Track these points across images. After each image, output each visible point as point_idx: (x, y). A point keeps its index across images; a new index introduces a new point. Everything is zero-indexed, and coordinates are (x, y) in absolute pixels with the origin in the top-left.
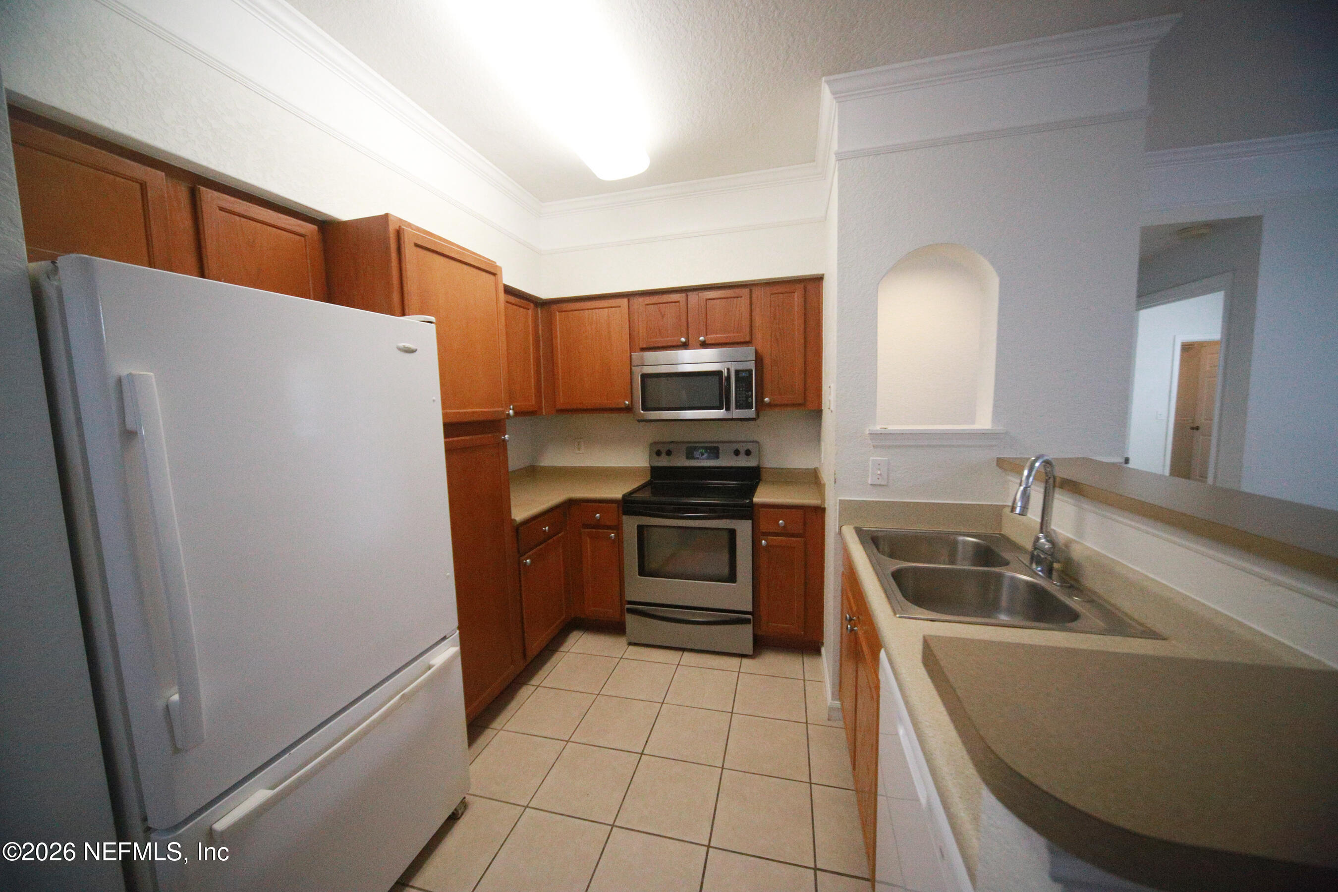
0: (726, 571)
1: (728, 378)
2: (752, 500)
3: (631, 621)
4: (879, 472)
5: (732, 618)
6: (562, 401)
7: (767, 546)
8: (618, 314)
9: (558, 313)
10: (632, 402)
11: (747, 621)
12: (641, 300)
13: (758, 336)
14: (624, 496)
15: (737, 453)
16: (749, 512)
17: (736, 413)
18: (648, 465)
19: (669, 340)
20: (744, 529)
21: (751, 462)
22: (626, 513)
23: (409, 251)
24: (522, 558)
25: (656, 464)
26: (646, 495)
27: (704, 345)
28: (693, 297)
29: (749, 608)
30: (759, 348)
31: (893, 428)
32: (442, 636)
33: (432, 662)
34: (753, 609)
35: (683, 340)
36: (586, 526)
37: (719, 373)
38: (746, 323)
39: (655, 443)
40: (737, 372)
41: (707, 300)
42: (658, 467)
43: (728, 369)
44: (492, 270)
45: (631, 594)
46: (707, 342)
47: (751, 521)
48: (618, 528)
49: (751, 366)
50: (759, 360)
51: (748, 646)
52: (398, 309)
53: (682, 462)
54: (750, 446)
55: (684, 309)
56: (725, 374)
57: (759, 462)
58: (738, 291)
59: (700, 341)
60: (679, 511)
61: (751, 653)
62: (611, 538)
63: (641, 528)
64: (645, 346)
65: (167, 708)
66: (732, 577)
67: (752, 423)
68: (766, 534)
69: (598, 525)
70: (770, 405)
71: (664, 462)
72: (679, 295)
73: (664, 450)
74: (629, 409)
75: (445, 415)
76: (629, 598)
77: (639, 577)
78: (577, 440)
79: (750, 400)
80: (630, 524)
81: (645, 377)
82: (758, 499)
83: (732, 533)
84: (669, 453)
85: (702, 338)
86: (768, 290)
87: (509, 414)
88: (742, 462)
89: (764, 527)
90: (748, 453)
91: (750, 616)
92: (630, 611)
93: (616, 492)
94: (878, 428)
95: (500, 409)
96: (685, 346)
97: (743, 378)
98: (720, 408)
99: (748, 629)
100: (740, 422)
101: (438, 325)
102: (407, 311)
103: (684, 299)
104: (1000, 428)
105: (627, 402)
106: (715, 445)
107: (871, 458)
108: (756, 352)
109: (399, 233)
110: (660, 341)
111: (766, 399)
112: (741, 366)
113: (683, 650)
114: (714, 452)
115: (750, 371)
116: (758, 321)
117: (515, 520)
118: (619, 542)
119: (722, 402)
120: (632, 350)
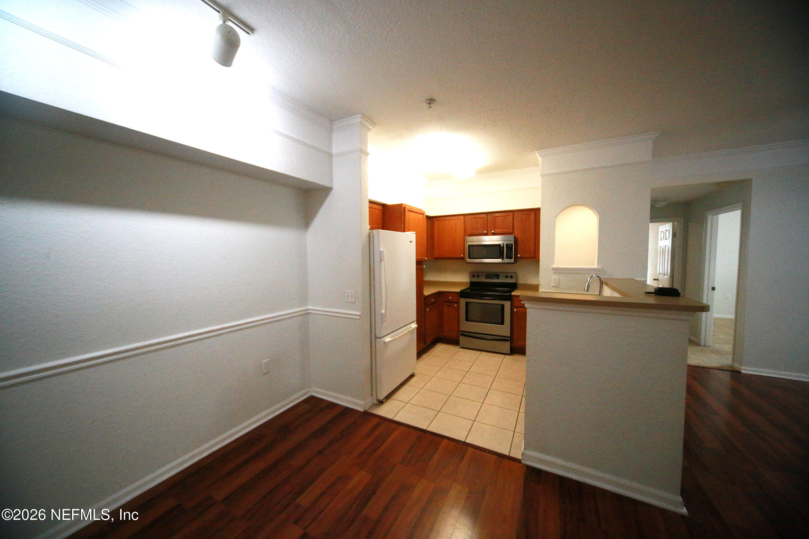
0: (500, 321)
1: (503, 247)
2: (511, 294)
3: (462, 339)
4: (555, 282)
5: (502, 339)
6: (436, 254)
7: (517, 312)
8: (460, 222)
9: (436, 221)
10: (464, 255)
11: (508, 340)
12: (469, 216)
13: (516, 231)
14: (461, 291)
15: (507, 277)
16: (510, 298)
17: (506, 261)
18: (469, 281)
19: (480, 232)
20: (507, 305)
21: (512, 281)
22: (461, 297)
23: (407, 212)
24: (426, 308)
25: (473, 280)
26: (469, 291)
27: (494, 234)
28: (490, 216)
29: (509, 336)
30: (516, 236)
31: (561, 266)
32: (413, 321)
33: (412, 327)
34: (511, 335)
35: (485, 232)
36: (446, 302)
37: (499, 245)
38: (511, 226)
39: (472, 272)
40: (507, 245)
41: (495, 217)
42: (473, 282)
43: (503, 244)
44: (422, 213)
45: (462, 329)
46: (495, 233)
47: (510, 302)
48: (458, 303)
49: (512, 242)
50: (516, 240)
51: (508, 350)
52: (403, 231)
53: (484, 280)
54: (513, 275)
55: (486, 220)
56: (502, 245)
57: (516, 281)
58: (508, 213)
59: (492, 232)
60: (481, 297)
61: (509, 353)
62: (455, 306)
63: (467, 303)
64: (470, 234)
65: (382, 313)
66: (502, 323)
67: (513, 264)
68: (516, 307)
69: (450, 302)
70: (520, 258)
71: (476, 280)
72: (484, 215)
73: (476, 275)
74: (463, 258)
75: (417, 259)
76: (461, 329)
77: (465, 322)
78: (440, 270)
79: (512, 255)
80: (463, 301)
81: (469, 246)
82: (513, 294)
83: (503, 306)
84: (478, 276)
85: (493, 231)
86: (520, 213)
87: (425, 259)
88: (509, 281)
89: (516, 304)
90: (511, 277)
91: (509, 339)
92: (461, 334)
93: (458, 290)
94: (555, 266)
95: (423, 257)
96: (486, 234)
97: (509, 247)
98: (499, 258)
99: (508, 343)
100: (507, 264)
101: (416, 234)
102: (405, 231)
103: (486, 217)
104: (600, 267)
105: (462, 256)
106: (497, 273)
107: (553, 277)
108: (515, 237)
109: (405, 208)
110: (476, 232)
111: (519, 255)
112: (509, 243)
113: (482, 351)
114: (497, 276)
115: (512, 245)
116: (516, 225)
117: (425, 295)
118: (458, 308)
119: (501, 256)
120: (465, 235)
